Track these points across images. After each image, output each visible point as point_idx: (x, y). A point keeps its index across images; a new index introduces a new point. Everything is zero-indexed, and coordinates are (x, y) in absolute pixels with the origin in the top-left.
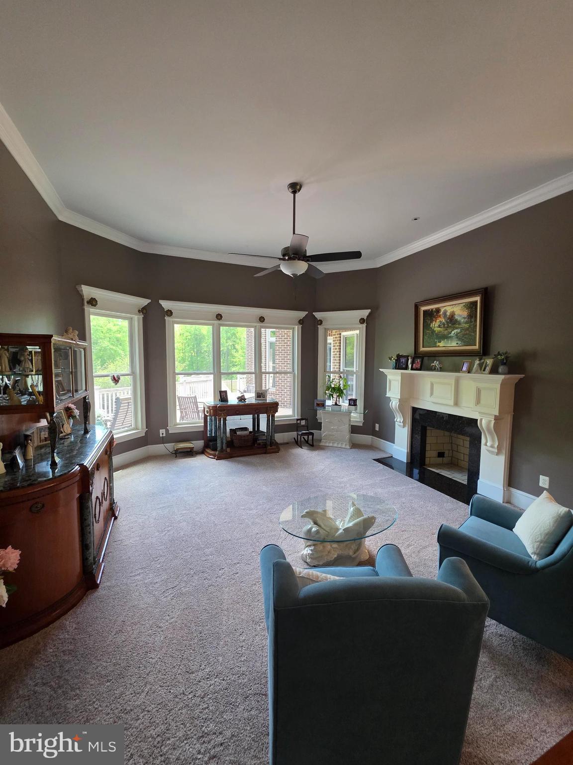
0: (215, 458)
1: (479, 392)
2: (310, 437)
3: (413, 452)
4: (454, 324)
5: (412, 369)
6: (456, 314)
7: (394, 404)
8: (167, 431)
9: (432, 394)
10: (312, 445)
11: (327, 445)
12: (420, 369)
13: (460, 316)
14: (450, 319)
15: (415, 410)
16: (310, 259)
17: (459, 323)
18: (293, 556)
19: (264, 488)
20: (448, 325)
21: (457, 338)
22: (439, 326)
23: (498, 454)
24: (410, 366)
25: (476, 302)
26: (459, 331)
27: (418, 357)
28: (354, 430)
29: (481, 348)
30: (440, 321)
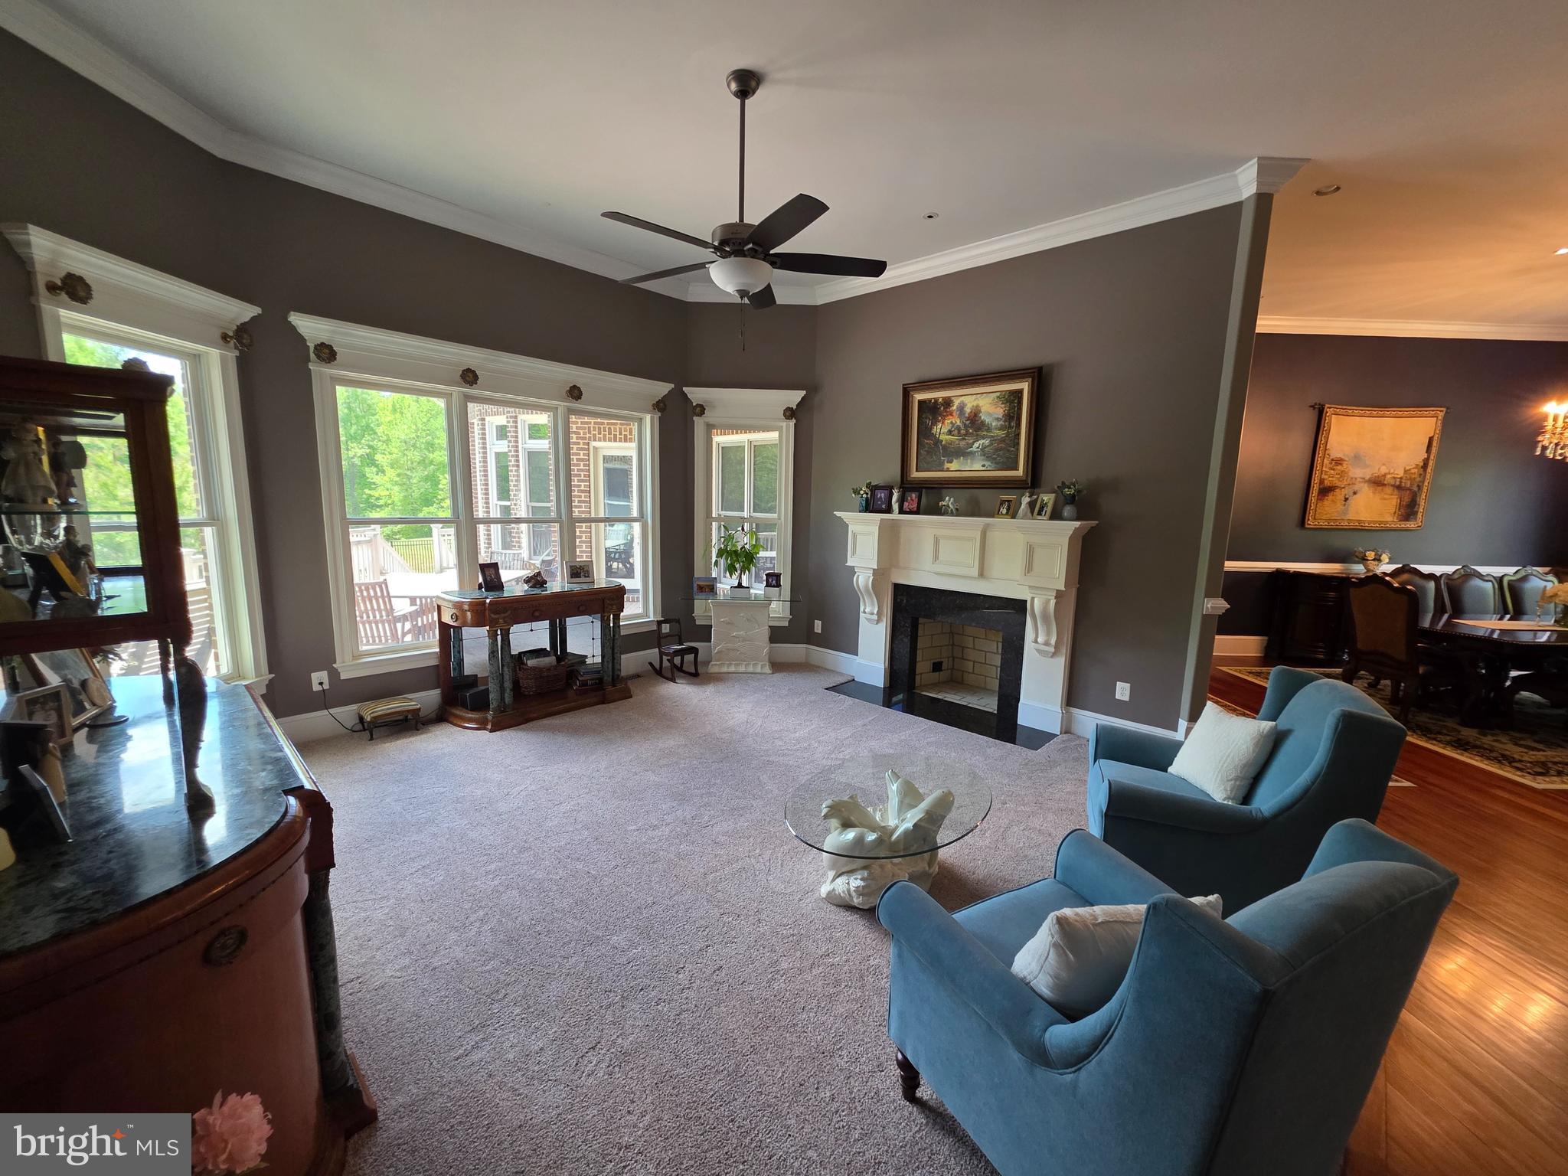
0: (485, 729)
1: (1030, 550)
2: (690, 657)
3: (895, 667)
4: (979, 429)
5: (901, 512)
6: (982, 411)
7: (863, 579)
8: (334, 674)
9: (936, 557)
10: (696, 675)
11: (725, 669)
12: (917, 512)
13: (990, 414)
14: (972, 420)
15: (898, 589)
16: (778, 261)
17: (989, 429)
18: (808, 901)
19: (652, 777)
20: (967, 431)
21: (984, 455)
22: (950, 432)
23: (1054, 655)
24: (895, 507)
25: (1021, 392)
26: (986, 442)
27: (912, 490)
28: (777, 635)
29: (1027, 476)
30: (952, 423)
